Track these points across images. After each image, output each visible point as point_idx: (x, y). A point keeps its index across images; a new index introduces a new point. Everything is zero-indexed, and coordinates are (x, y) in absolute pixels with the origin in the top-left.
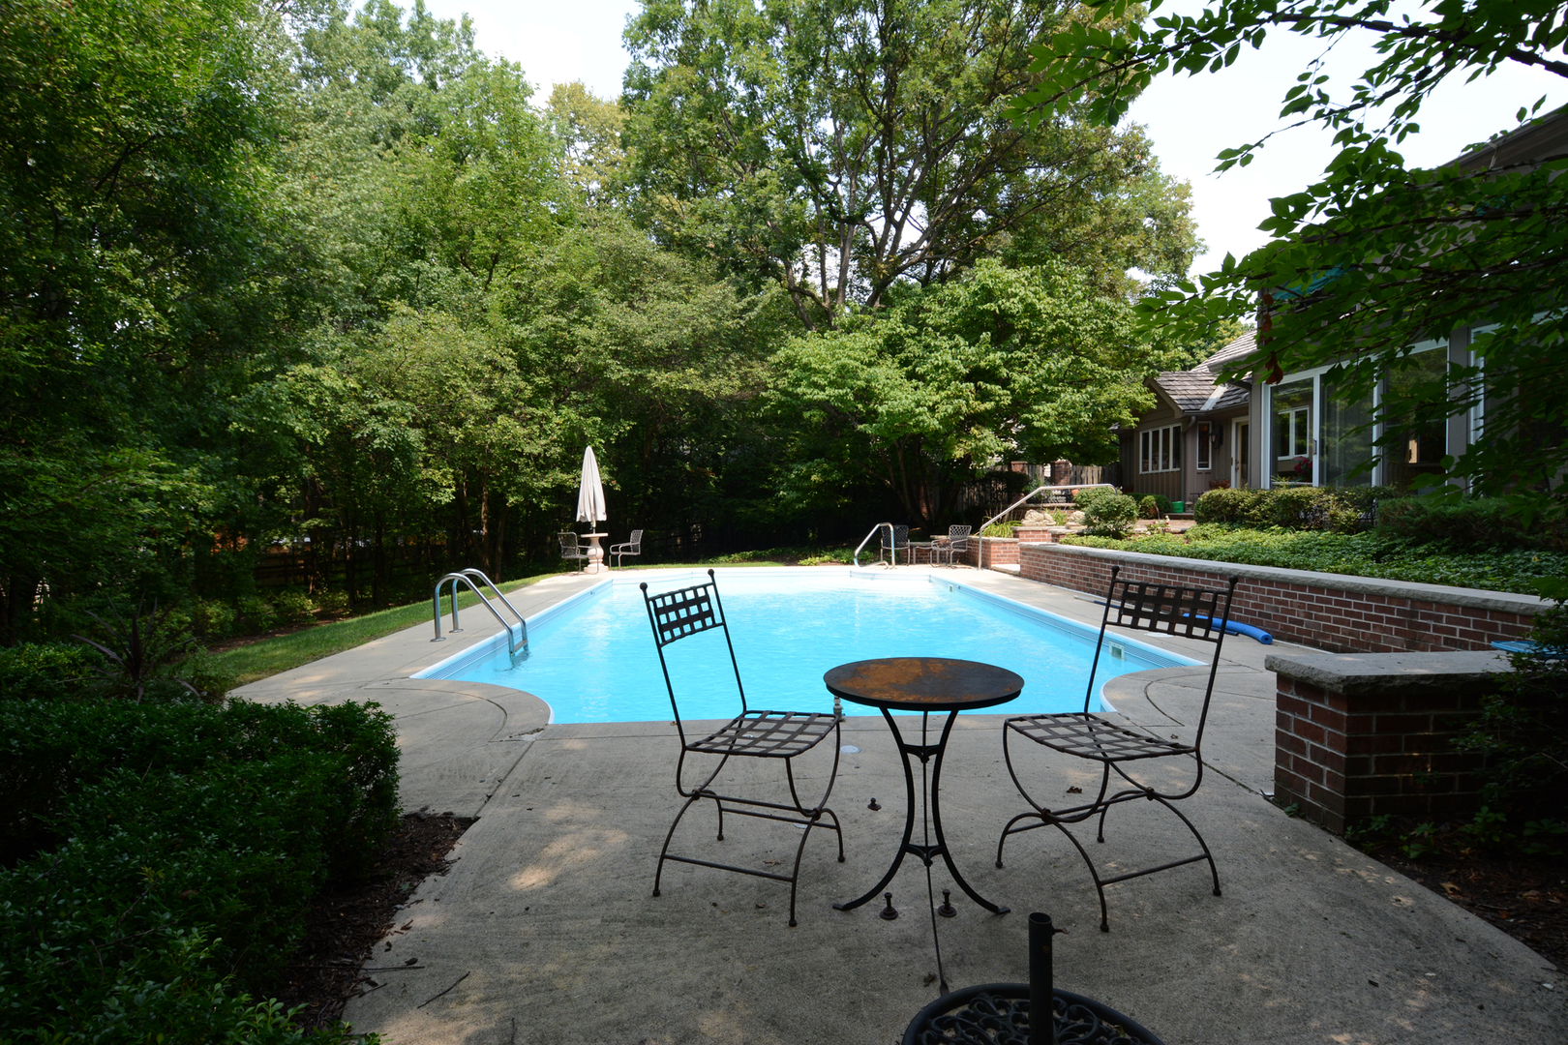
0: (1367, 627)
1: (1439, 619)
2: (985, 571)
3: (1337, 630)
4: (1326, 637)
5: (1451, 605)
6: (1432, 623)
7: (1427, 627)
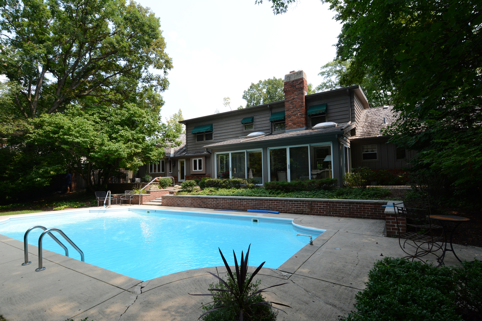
0: (300, 208)
1: (318, 204)
2: (142, 205)
3: (292, 209)
4: (289, 211)
5: (320, 202)
6: (316, 205)
7: (315, 206)
